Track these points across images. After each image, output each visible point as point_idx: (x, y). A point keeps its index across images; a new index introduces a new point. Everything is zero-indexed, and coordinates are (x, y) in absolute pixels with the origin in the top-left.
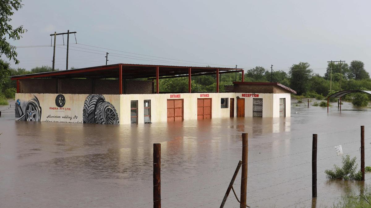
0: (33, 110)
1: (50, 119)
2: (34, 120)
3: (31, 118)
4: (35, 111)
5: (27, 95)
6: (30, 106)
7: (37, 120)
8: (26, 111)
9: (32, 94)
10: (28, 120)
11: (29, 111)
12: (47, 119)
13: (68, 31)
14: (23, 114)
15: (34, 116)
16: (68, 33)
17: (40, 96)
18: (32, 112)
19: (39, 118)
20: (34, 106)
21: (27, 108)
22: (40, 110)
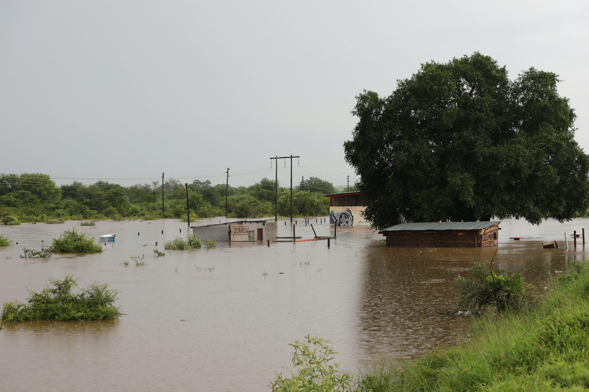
0: (345, 218)
1: (360, 224)
2: (346, 225)
3: (344, 224)
4: (347, 218)
5: (340, 208)
6: (343, 215)
7: (350, 225)
8: (339, 219)
9: (345, 207)
10: (341, 225)
11: (342, 219)
12: (358, 224)
13: (291, 155)
14: (337, 221)
15: (347, 222)
16: (291, 157)
17: (352, 208)
18: (345, 219)
19: (352, 223)
20: (346, 215)
21: (341, 217)
22: (352, 218)
